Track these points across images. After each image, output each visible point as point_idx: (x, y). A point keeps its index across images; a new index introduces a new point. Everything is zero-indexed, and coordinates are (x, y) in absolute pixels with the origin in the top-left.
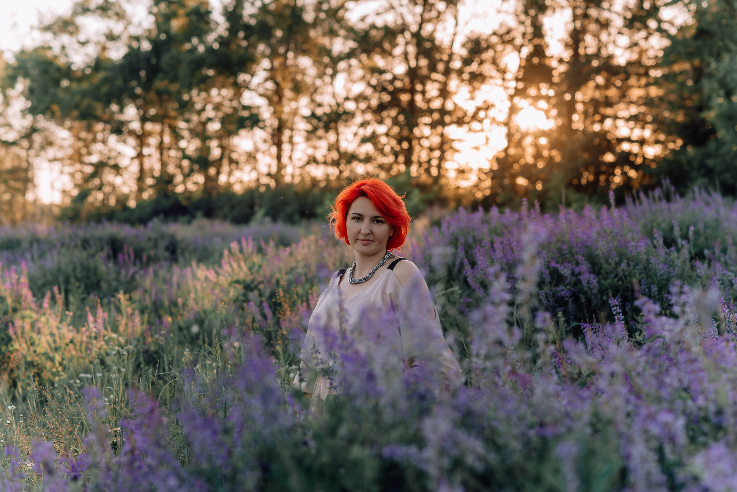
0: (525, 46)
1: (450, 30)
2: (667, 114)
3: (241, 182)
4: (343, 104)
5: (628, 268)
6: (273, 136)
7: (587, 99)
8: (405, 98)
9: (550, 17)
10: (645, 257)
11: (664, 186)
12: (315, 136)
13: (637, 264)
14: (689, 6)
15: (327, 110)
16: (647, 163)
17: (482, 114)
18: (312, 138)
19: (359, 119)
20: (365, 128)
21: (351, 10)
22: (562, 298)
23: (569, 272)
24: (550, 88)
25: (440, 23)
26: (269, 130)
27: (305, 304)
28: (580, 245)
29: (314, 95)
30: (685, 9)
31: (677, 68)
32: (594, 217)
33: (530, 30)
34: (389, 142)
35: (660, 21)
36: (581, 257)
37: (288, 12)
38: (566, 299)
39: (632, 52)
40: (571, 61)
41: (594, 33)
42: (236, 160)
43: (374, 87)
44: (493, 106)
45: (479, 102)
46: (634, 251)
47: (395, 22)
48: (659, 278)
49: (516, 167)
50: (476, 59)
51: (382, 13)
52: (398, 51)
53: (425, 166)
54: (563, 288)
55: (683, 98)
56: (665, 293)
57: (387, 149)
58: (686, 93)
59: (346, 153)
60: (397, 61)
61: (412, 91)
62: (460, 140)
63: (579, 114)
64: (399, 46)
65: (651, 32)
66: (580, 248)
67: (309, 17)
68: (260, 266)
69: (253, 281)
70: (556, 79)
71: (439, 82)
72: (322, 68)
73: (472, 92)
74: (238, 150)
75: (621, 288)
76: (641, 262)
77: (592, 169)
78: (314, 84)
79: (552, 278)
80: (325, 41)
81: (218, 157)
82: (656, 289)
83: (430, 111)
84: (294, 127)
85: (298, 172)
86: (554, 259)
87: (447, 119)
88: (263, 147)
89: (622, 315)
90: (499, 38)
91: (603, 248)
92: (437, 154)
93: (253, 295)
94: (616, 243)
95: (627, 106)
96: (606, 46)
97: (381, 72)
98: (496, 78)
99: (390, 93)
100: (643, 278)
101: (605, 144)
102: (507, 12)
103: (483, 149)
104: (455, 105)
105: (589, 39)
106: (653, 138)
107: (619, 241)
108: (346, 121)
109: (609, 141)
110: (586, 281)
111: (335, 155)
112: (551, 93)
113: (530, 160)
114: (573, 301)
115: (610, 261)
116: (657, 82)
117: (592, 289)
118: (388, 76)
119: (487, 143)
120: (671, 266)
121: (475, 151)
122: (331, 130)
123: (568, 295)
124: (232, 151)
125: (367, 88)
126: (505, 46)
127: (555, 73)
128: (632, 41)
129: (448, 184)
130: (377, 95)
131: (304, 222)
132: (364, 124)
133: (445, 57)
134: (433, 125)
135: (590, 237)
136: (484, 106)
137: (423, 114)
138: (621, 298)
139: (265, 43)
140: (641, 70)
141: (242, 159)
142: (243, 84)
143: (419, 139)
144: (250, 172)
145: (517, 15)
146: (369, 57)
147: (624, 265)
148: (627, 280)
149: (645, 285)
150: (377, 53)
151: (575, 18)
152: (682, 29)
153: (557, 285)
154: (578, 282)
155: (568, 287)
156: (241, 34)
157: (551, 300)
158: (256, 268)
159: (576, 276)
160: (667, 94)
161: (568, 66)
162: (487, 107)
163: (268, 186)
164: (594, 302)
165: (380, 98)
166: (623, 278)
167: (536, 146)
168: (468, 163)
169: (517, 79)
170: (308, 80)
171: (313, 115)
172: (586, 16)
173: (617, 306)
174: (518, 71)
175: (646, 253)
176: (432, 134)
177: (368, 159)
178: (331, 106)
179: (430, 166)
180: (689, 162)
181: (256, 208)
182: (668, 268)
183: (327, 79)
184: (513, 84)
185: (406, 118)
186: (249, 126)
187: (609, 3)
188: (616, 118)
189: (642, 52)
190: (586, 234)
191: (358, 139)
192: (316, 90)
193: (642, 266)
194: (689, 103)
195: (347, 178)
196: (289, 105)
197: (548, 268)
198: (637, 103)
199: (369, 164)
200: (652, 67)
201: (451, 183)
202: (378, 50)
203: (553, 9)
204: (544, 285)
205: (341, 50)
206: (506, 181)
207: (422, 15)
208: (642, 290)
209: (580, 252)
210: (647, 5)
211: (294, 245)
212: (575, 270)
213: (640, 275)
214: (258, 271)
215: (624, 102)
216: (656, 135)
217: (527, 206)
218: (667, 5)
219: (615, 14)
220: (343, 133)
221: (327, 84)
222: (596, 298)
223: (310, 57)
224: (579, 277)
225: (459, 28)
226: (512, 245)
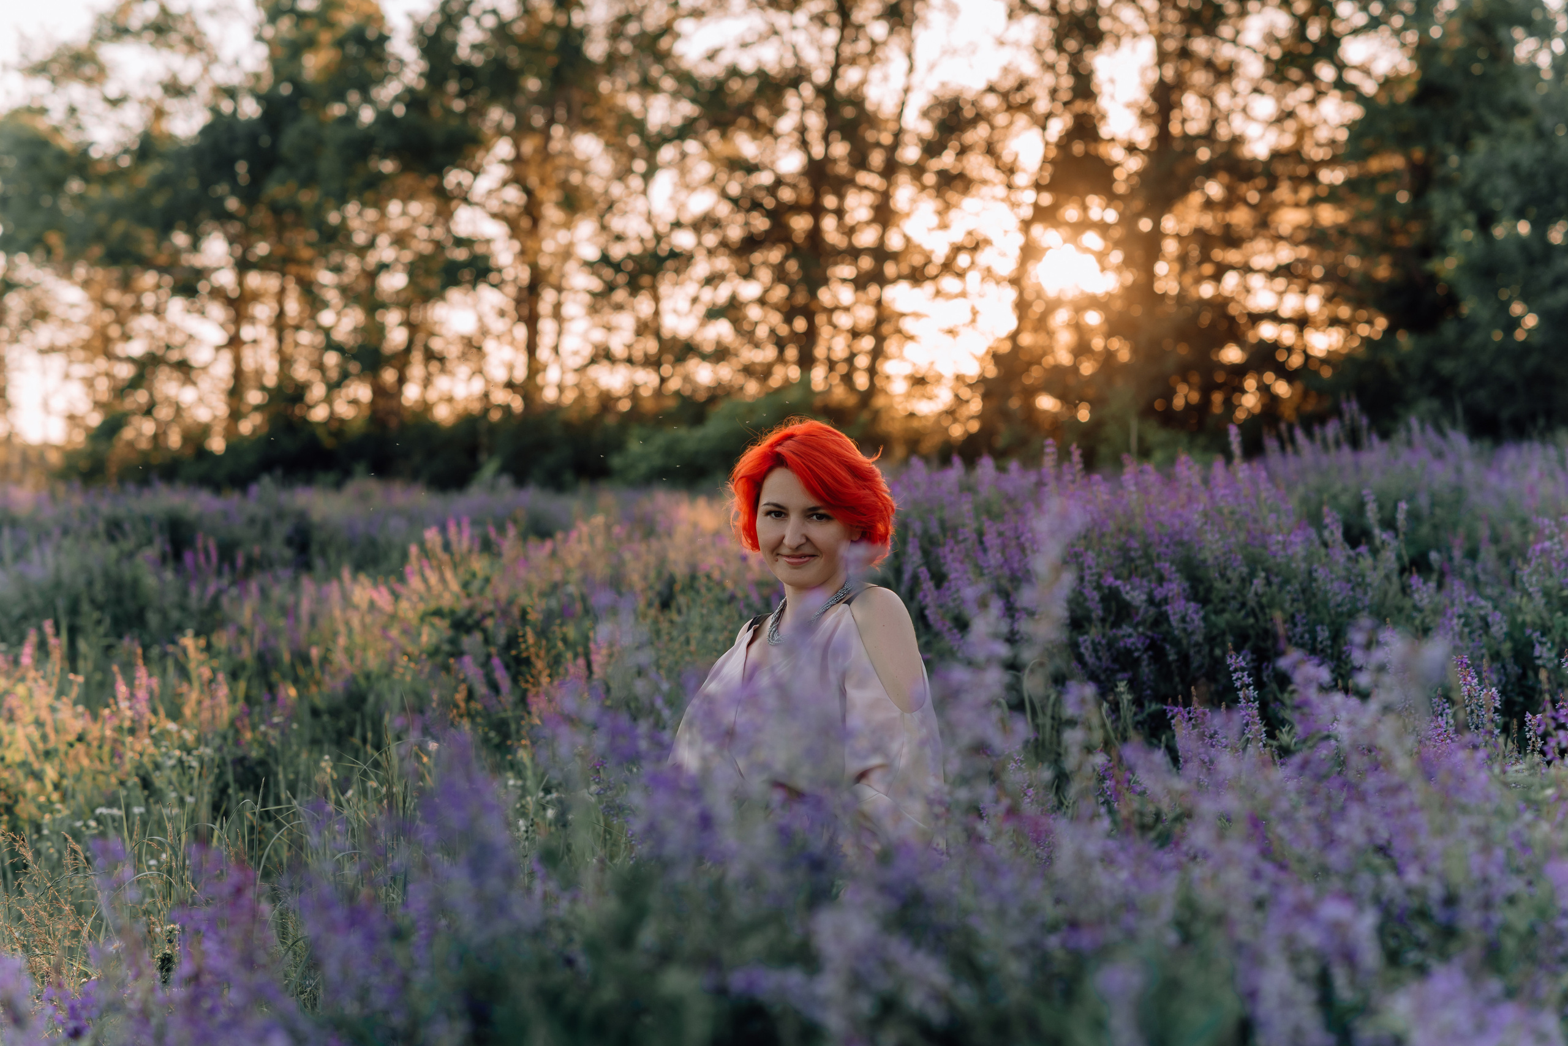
0: (1056, 115)
1: (898, 80)
2: (1353, 262)
3: (450, 400)
4: (668, 235)
5: (1267, 589)
6: (518, 302)
7: (1186, 229)
8: (800, 224)
9: (1109, 55)
10: (1303, 566)
11: (1347, 417)
12: (610, 303)
13: (1287, 581)
14: (1402, 35)
15: (635, 248)
16: (1313, 366)
17: (963, 260)
18: (602, 307)
19: (701, 268)
20: (716, 288)
21: (687, 37)
22: (1128, 652)
23: (1144, 597)
24: (1108, 206)
25: (877, 65)
26: (511, 290)
27: (581, 662)
28: (1166, 540)
29: (607, 217)
30: (1394, 41)
31: (1375, 165)
32: (1196, 480)
33: (1067, 82)
34: (765, 317)
35: (1341, 67)
36: (1167, 565)
37: (552, 39)
38: (1136, 654)
39: (1283, 131)
40: (1154, 149)
41: (1202, 91)
42: (441, 353)
43: (735, 201)
44: (987, 242)
46: (1281, 553)
47: (781, 63)
48: (1333, 612)
49: (1036, 374)
50: (950, 144)
51: (753, 43)
52: (786, 124)
53: (842, 368)
54: (1130, 630)
55: (1388, 230)
56: (1342, 644)
57: (762, 332)
58: (1395, 220)
59: (674, 339)
60: (783, 145)
61: (816, 210)
62: (917, 315)
63: (1168, 262)
64: (789, 113)
65: (1323, 88)
66: (1167, 546)
67: (596, 49)
68: (487, 580)
69: (470, 612)
70: (1120, 188)
71: (873, 191)
72: (624, 160)
73: (942, 213)
74: (444, 331)
75: (1251, 632)
76: (1296, 577)
77: (1195, 378)
78: (606, 192)
79: (1107, 609)
80: (633, 102)
81: (402, 347)
82: (1327, 634)
83: (854, 253)
84: (565, 284)
85: (571, 379)
86: (1111, 569)
87: (890, 269)
88: (498, 325)
89: (1255, 690)
90: (1001, 99)
91: (1214, 547)
92: (867, 343)
93: (471, 642)
94: (1242, 536)
95: (1271, 245)
96: (1227, 117)
97: (751, 168)
98: (995, 184)
99: (769, 214)
100: (1299, 611)
101: (1223, 325)
102: (1017, 44)
103: (966, 334)
104: (907, 240)
105: (1191, 102)
106: (1326, 313)
107: (1249, 532)
108: (678, 271)
109: (1232, 320)
110: (1178, 617)
111: (651, 346)
112: (1111, 216)
113: (1064, 358)
114: (1150, 657)
115: (1230, 573)
116: (1334, 196)
117: (1192, 633)
118: (765, 178)
119: (973, 321)
120: (1359, 585)
121: (948, 338)
122: (643, 292)
123: (1140, 646)
124: (432, 334)
125: (719, 202)
126: (1012, 116)
127: (1119, 174)
128: (1283, 107)
129: (891, 407)
130: (740, 218)
131: (584, 487)
132: (712, 280)
133: (886, 139)
134: (860, 283)
135: (1187, 524)
136: (967, 243)
137: (839, 258)
138: (1253, 653)
139: (503, 105)
140: (1302, 170)
141: (453, 351)
142: (457, 192)
143: (831, 311)
144: (470, 378)
145: (1039, 52)
146: (724, 135)
147: (1258, 583)
148: (1264, 614)
149: (1304, 625)
150: (742, 129)
151: (1162, 58)
152: (1388, 83)
153: (1116, 624)
154: (1161, 619)
155: (1141, 629)
156: (453, 86)
157: (1105, 655)
158: (475, 586)
159: (1159, 605)
160: (1355, 220)
161: (1146, 158)
162: (976, 246)
163: (507, 409)
164: (1195, 662)
165: (747, 224)
166: (1257, 610)
167: (1077, 327)
168: (932, 363)
169: (1038, 187)
170: (596, 184)
171: (605, 259)
172: (1185, 53)
173: (1243, 669)
174: (1041, 169)
175: (1305, 559)
176: (857, 302)
177: (721, 354)
178: (642, 240)
179: (852, 368)
180: (1401, 365)
181: (483, 457)
182: (1353, 589)
183: (636, 182)
184: (1029, 196)
185: (803, 266)
186: (469, 282)
187: (1235, 27)
188: (1246, 269)
189: (1302, 133)
190: (1180, 516)
191: (701, 310)
192: (610, 206)
193: (1297, 586)
194: (1402, 241)
195: (677, 394)
196: (554, 238)
197: (1099, 587)
198: (1292, 240)
199: (722, 363)
200: (1324, 163)
201: (896, 406)
202: (744, 121)
203: (1115, 40)
204: (1086, 624)
205: (665, 121)
206: (1015, 403)
207: (837, 49)
208: (1294, 636)
209: (1166, 554)
210: (1314, 31)
211: (559, 536)
212: (1156, 593)
213: (1292, 605)
214: (481, 591)
215: (1264, 237)
216: (1331, 307)
217: (1055, 457)
218: (1356, 32)
219: (1247, 50)
220: (670, 297)
221: (635, 192)
222: (1199, 652)
223: (599, 135)
224: (1164, 608)
225: (916, 78)
226: (1023, 539)
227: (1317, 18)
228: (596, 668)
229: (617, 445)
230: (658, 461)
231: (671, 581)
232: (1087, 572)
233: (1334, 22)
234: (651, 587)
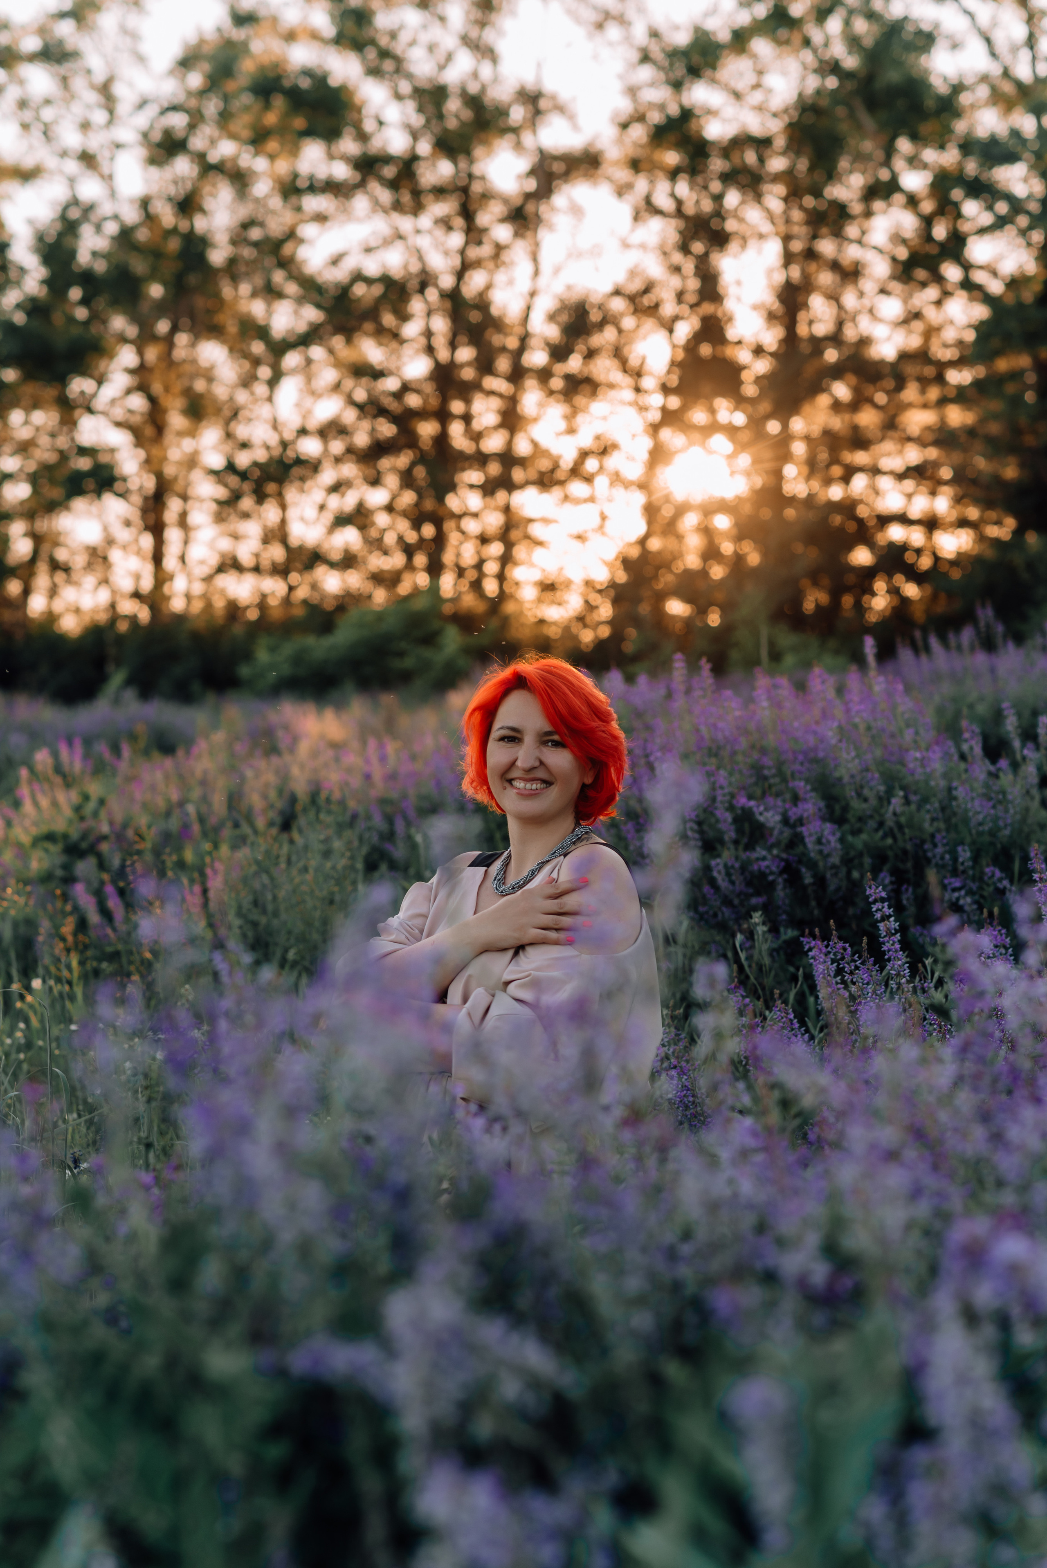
0: (682, 318)
1: (523, 283)
2: (981, 463)
3: (77, 611)
4: (294, 442)
5: (906, 809)
6: (145, 511)
7: (816, 430)
8: (427, 429)
9: (735, 256)
10: (943, 783)
11: (982, 624)
12: (235, 511)
13: (925, 800)
14: (1028, 233)
15: (261, 456)
16: (944, 568)
17: (591, 465)
18: (229, 515)
19: (328, 476)
20: (343, 495)
21: (311, 242)
22: (762, 875)
23: (778, 818)
24: (736, 408)
25: (502, 269)
26: (137, 499)
27: (197, 889)
28: (801, 757)
29: (233, 424)
30: (1021, 241)
31: (1002, 365)
32: (831, 694)
33: (693, 284)
34: (394, 524)
35: (967, 267)
36: (802, 784)
37: (174, 245)
38: (771, 878)
39: (910, 332)
40: (781, 351)
41: (828, 292)
42: (66, 564)
43: (361, 407)
44: (615, 446)
45: (585, 439)
46: (919, 770)
47: (406, 267)
48: (974, 832)
49: (666, 579)
50: (577, 348)
51: (378, 248)
52: (412, 329)
53: (472, 575)
54: (764, 853)
55: (1016, 431)
56: (988, 865)
57: (390, 539)
58: (1023, 420)
59: (301, 548)
60: (408, 351)
61: (443, 416)
62: (546, 521)
63: (796, 464)
64: (415, 319)
65: (949, 288)
66: (802, 764)
67: (217, 257)
68: (102, 802)
69: (84, 836)
70: (750, 390)
71: (500, 395)
72: (247, 365)
73: (570, 418)
74: (69, 542)
75: (890, 853)
76: (935, 795)
77: (826, 581)
78: (231, 399)
79: (740, 831)
80: (257, 308)
81: (27, 558)
82: (968, 854)
83: (481, 459)
84: (191, 492)
85: (198, 588)
86: (743, 788)
87: (518, 475)
88: (123, 535)
89: (895, 921)
90: (628, 302)
91: (850, 765)
92: (496, 549)
93: (85, 867)
94: (878, 753)
95: (899, 447)
96: (853, 319)
97: (377, 374)
98: (621, 388)
99: (395, 419)
100: (939, 830)
101: (851, 527)
102: (643, 247)
103: (595, 540)
104: (535, 444)
105: (818, 304)
106: (953, 516)
107: (885, 747)
108: (303, 479)
109: (860, 522)
110: (814, 838)
111: (277, 553)
112: (739, 419)
113: (692, 561)
114: (785, 881)
115: (866, 792)
116: (961, 396)
117: (829, 855)
118: (391, 384)
119: (601, 527)
120: (1000, 802)
121: (577, 544)
122: (270, 499)
123: (774, 869)
124: (56, 544)
125: (345, 408)
126: (639, 319)
127: (747, 376)
128: (909, 308)
129: (521, 613)
130: (366, 425)
131: (211, 698)
132: (337, 488)
133: (512, 343)
134: (488, 489)
135: (822, 740)
136: (594, 449)
137: (467, 464)
138: (892, 875)
139: (125, 313)
140: (929, 371)
141: (79, 561)
142: (80, 401)
143: (459, 517)
144: (96, 588)
145: (665, 254)
146: (349, 341)
147: (897, 802)
148: (904, 834)
149: (944, 845)
150: (367, 334)
151: (788, 258)
152: (1014, 283)
153: (750, 847)
154: (796, 840)
155: (775, 852)
156: (75, 293)
157: (738, 878)
158: (91, 806)
159: (793, 826)
160: (982, 421)
161: (774, 361)
162: (605, 450)
163: (133, 619)
164: (833, 884)
165: (373, 430)
166: (896, 830)
167: (707, 531)
168: (561, 569)
169: (665, 389)
170: (221, 392)
171: (231, 467)
172: (811, 254)
173: (883, 900)
174: (669, 372)
175: (945, 775)
176: (486, 507)
177: (348, 561)
178: (268, 448)
179: (481, 575)
180: (1030, 566)
181: (110, 668)
182: (994, 807)
183: (261, 389)
184: (656, 400)
185: (430, 472)
186: (93, 491)
187: (860, 227)
188: (875, 471)
189: (930, 332)
190: (815, 733)
191: (328, 518)
192: (235, 414)
193: (937, 805)
194: (1030, 440)
195: (305, 602)
196: (178, 445)
197: (731, 808)
198: (920, 442)
199: (350, 571)
200: (952, 364)
201: (526, 612)
202: (369, 326)
203: (741, 241)
204: (718, 846)
205: (290, 327)
206: (644, 609)
207: (462, 252)
208: (934, 856)
209: (800, 772)
210: (940, 232)
211: (180, 753)
212: (790, 813)
213: (931, 825)
214: (95, 814)
215: (892, 438)
216: (959, 507)
217: (684, 671)
218: (982, 231)
219: (874, 250)
220: (296, 504)
221: (261, 399)
222: (836, 875)
223: (224, 342)
224: (799, 829)
225: (542, 281)
226: (652, 758)
227: (943, 218)
228: (212, 894)
229: (247, 655)
230: (286, 670)
231: (293, 800)
232: (719, 792)
233: (959, 222)
234: (272, 806)
